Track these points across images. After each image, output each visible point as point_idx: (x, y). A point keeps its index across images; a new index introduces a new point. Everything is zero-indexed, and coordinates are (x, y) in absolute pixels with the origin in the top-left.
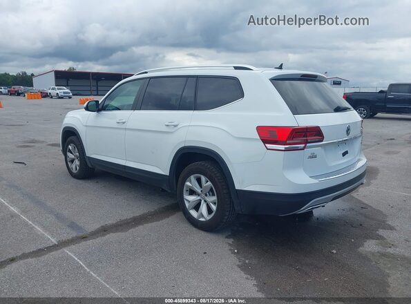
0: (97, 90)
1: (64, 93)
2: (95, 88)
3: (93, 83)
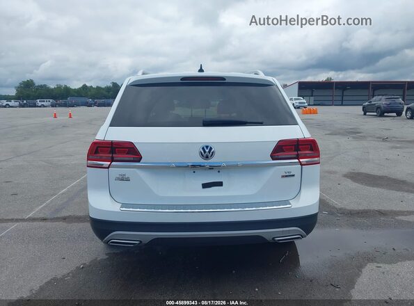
0: (342, 100)
1: (300, 103)
2: (340, 98)
3: (339, 92)
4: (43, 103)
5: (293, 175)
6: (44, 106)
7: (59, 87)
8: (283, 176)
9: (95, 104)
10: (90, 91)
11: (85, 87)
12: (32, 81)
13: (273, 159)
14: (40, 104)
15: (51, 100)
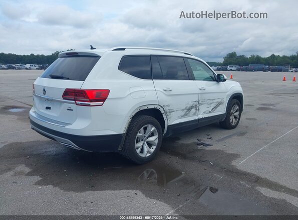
4: (231, 68)
5: (72, 110)
6: (232, 70)
7: (253, 57)
8: (67, 109)
9: (269, 70)
10: (277, 59)
11: (273, 56)
12: (235, 53)
13: (64, 99)
14: (229, 68)
15: (237, 66)
